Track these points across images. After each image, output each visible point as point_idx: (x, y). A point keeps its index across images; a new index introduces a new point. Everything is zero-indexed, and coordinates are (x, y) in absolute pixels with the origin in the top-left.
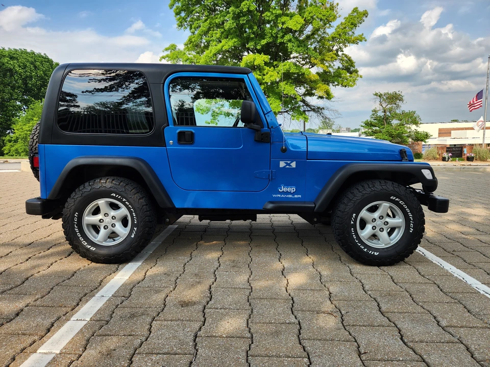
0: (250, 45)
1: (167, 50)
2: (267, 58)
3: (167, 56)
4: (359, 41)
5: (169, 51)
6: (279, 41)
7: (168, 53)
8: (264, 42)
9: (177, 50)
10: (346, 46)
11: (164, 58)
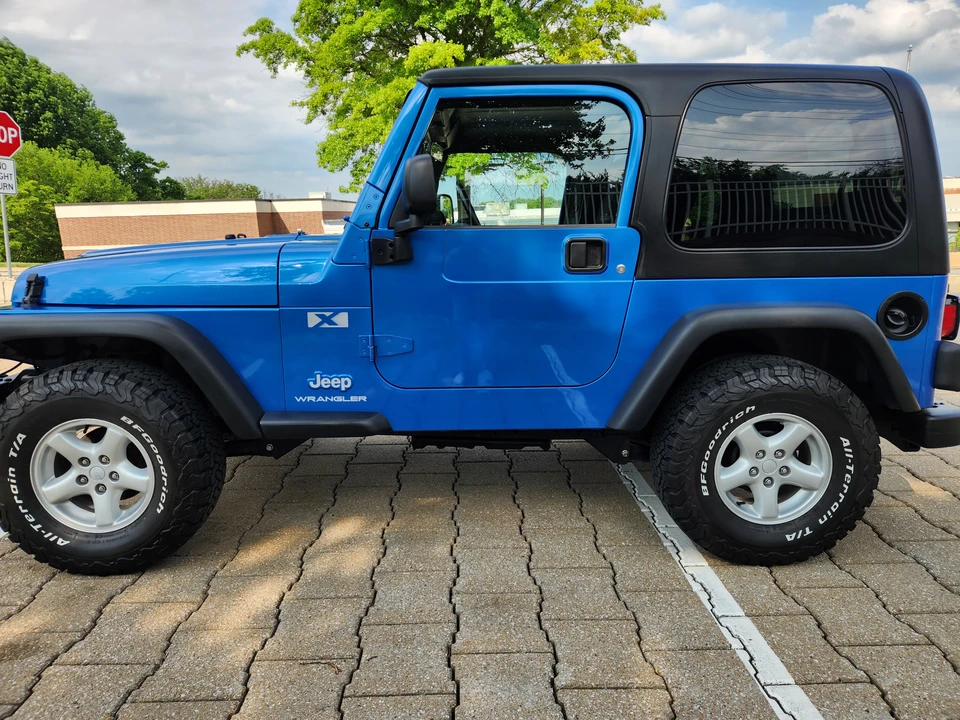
0: (423, 20)
1: (252, 31)
2: (458, 50)
3: (254, 45)
4: (650, 19)
5: (258, 33)
6: (482, 13)
7: (256, 37)
8: (450, 15)
9: (275, 32)
10: (625, 29)
11: (245, 49)
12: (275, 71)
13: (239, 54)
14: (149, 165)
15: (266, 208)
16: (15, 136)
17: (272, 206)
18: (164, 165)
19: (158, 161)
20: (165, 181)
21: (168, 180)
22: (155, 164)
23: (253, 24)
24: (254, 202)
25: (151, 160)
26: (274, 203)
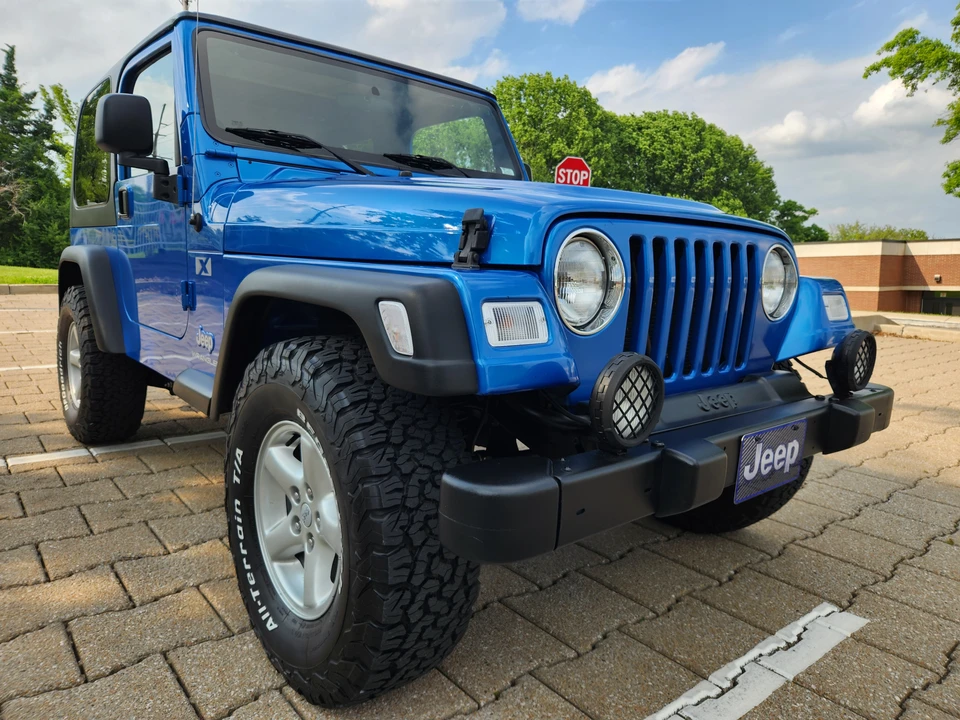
1: (889, 47)
3: (886, 63)
5: (895, 49)
7: (895, 52)
11: (876, 68)
12: (914, 88)
13: (866, 76)
14: (797, 213)
15: (897, 250)
16: (586, 178)
17: (906, 248)
18: (814, 212)
19: (807, 209)
20: (809, 229)
21: (814, 227)
22: (804, 211)
23: (891, 38)
24: (880, 243)
25: (801, 208)
26: (909, 245)
